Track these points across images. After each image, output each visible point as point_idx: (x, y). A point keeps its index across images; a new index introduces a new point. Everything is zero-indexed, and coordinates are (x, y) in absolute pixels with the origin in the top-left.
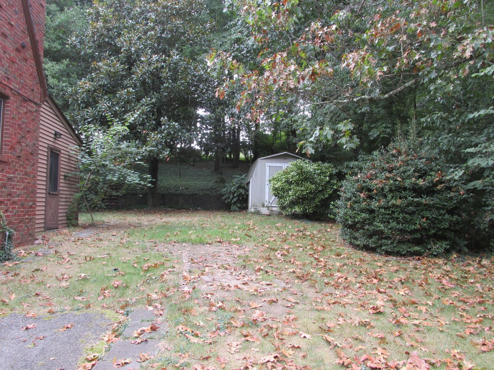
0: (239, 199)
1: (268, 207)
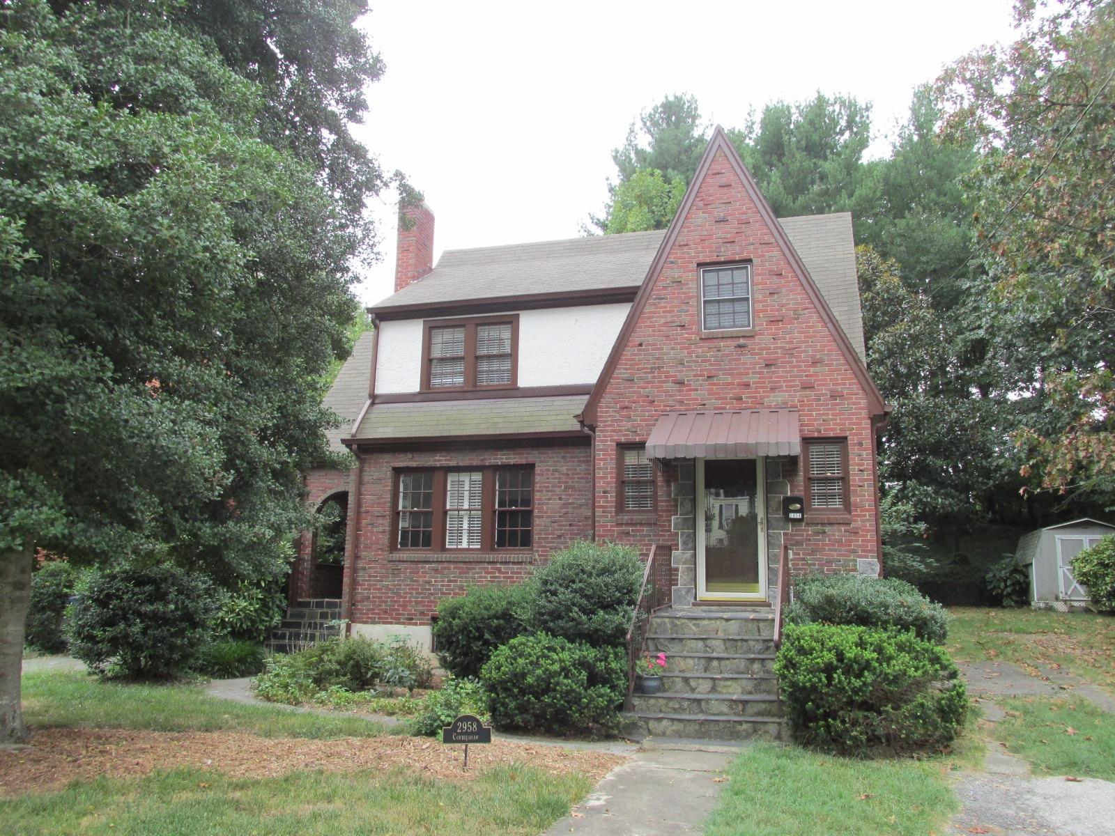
0: (1015, 589)
1: (1065, 601)
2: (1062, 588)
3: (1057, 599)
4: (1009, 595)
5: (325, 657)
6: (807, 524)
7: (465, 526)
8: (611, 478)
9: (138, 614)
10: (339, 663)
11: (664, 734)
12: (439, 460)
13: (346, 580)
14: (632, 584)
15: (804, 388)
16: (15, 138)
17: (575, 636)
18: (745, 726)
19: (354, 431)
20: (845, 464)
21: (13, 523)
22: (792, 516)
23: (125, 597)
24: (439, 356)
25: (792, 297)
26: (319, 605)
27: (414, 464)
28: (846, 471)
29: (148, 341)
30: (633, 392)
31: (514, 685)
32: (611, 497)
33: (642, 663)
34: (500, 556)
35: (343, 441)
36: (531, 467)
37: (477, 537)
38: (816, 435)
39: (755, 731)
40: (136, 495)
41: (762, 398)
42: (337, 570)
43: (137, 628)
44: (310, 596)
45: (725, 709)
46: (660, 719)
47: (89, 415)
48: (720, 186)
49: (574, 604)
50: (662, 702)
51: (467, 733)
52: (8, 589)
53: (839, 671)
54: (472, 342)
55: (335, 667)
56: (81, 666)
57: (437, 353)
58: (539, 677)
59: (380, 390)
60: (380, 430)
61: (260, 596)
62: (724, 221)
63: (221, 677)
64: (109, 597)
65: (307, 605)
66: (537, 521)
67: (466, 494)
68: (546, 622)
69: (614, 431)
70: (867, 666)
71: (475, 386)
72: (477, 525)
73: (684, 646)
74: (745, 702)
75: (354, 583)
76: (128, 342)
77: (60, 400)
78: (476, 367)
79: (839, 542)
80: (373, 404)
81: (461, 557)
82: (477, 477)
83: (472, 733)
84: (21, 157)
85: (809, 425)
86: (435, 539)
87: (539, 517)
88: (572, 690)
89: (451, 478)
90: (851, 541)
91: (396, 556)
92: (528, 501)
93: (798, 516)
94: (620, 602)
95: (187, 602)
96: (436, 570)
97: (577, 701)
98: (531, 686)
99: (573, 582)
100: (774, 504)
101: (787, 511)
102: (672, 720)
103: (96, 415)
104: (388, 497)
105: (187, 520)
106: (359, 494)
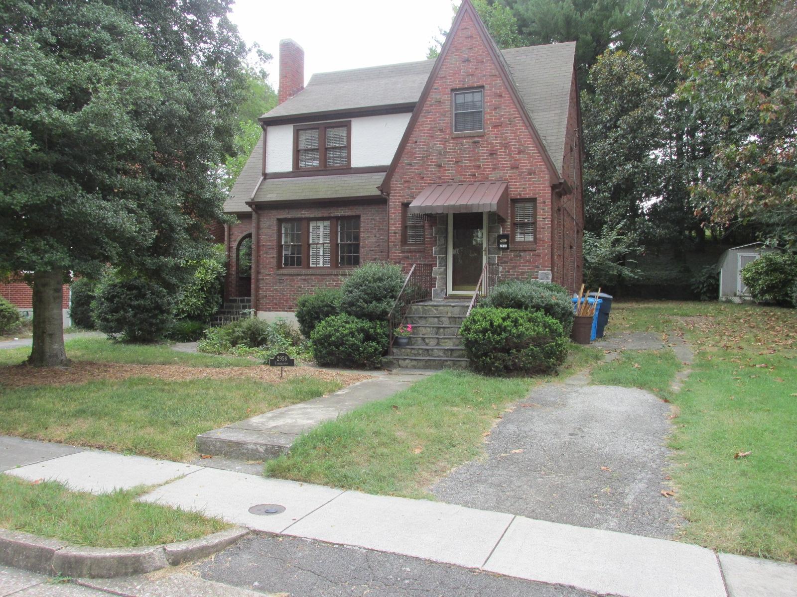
0: (709, 289)
1: (740, 297)
2: (739, 288)
3: (735, 295)
4: (705, 293)
5: (236, 329)
6: (511, 251)
7: (321, 253)
8: (398, 225)
9: (130, 306)
10: (244, 332)
11: (407, 367)
12: (305, 214)
13: (253, 286)
14: (394, 287)
15: (512, 168)
16: (22, 88)
17: (361, 315)
18: (449, 363)
19: (253, 196)
20: (535, 215)
21: (46, 260)
22: (501, 246)
23: (122, 297)
24: (304, 148)
25: (508, 110)
26: (242, 301)
27: (289, 216)
28: (535, 219)
29: (102, 169)
30: (412, 172)
31: (325, 342)
32: (398, 236)
33: (399, 330)
34: (340, 271)
35: (247, 203)
36: (358, 217)
37: (328, 260)
38: (518, 197)
39: (454, 364)
40: (107, 243)
41: (488, 174)
42: (248, 280)
43: (130, 313)
44: (236, 296)
45: (441, 354)
46: (405, 360)
47: (72, 210)
48: (466, 38)
49: (360, 298)
50: (409, 351)
51: (282, 361)
52: (51, 292)
53: (489, 332)
54: (323, 138)
55: (241, 334)
56: (104, 336)
57: (302, 146)
58: (338, 337)
59: (270, 169)
60: (269, 196)
61: (204, 296)
62: (468, 61)
63: (183, 341)
64: (114, 297)
65: (235, 301)
66: (362, 250)
67: (321, 234)
68: (346, 308)
69: (399, 196)
70: (505, 329)
71: (325, 166)
72: (328, 252)
73: (427, 321)
74: (452, 350)
75: (258, 288)
76: (91, 171)
77: (59, 204)
78: (325, 155)
79: (529, 261)
80: (265, 179)
81: (318, 272)
82: (327, 223)
83: (284, 362)
84: (26, 98)
85: (514, 191)
86: (304, 261)
87: (363, 248)
88: (355, 344)
89: (312, 225)
90: (536, 261)
91: (281, 271)
92: (357, 238)
93: (505, 246)
94: (385, 297)
95: (157, 299)
96: (304, 280)
97: (358, 350)
98: (334, 342)
99: (361, 286)
100: (492, 239)
101: (499, 243)
102: (412, 360)
103: (76, 211)
104: (275, 237)
105: (139, 256)
106: (258, 235)
